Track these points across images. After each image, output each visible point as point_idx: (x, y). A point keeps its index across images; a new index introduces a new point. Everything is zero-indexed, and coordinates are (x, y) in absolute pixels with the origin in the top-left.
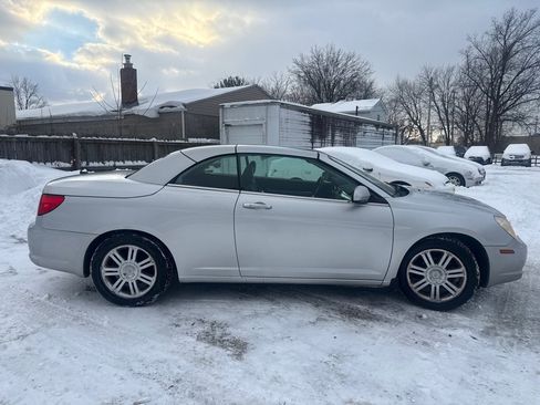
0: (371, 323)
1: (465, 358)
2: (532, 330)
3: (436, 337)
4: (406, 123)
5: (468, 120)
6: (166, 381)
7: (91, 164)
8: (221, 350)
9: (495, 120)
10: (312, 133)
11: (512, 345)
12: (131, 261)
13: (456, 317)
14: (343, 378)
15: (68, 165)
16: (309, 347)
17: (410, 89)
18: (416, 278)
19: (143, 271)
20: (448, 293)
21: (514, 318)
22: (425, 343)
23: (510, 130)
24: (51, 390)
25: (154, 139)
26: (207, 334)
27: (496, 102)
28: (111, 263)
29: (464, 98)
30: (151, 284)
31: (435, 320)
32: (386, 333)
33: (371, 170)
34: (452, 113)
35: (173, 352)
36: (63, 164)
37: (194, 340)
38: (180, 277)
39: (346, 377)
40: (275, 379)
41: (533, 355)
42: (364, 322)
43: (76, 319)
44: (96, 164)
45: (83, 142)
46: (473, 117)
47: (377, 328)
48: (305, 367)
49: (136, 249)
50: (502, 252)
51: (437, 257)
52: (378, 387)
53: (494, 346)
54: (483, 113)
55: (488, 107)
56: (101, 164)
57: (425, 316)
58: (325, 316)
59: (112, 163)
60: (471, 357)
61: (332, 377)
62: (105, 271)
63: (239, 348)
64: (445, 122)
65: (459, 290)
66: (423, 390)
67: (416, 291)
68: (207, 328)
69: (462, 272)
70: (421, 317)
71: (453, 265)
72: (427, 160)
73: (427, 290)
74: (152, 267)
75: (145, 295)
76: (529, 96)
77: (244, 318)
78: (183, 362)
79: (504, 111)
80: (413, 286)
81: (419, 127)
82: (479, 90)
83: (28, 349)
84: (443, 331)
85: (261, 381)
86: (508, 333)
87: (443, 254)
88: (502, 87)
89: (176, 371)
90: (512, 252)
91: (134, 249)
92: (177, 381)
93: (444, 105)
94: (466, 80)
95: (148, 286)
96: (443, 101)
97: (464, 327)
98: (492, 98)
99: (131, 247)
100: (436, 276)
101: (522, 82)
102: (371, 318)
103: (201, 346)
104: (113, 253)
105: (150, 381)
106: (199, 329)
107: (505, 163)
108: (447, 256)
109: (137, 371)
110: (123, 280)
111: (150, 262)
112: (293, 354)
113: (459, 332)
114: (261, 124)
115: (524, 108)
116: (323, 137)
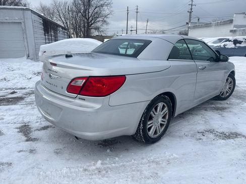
10: (44, 30)
20: (228, 93)
27: (88, 20)
30: (166, 123)
49: (162, 104)
62: (148, 125)
65: (230, 91)
69: (232, 85)
74: (167, 113)
75: (164, 131)
76: (99, 19)
79: (92, 24)
87: (228, 79)
101: (96, 13)
108: (230, 79)
110: (155, 127)
114: (21, 23)
115: (99, 24)
116: (48, 33)
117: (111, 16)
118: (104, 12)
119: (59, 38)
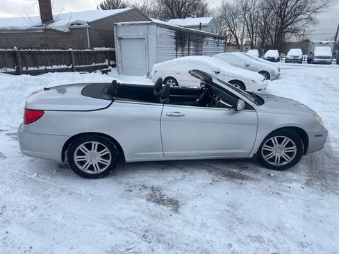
0: (244, 182)
1: (302, 202)
2: (331, 180)
3: (282, 188)
4: (228, 33)
5: (264, 31)
6: (139, 232)
7: (29, 69)
8: (165, 207)
9: (281, 31)
10: (177, 44)
11: (323, 191)
12: (94, 151)
13: (289, 174)
14: (241, 220)
15: (13, 70)
16: (215, 201)
17: (231, 9)
18: (267, 152)
19: (102, 157)
20: (285, 160)
21: (320, 172)
22: (278, 193)
23: (289, 38)
24: (69, 244)
25: (71, 49)
26: (152, 196)
27: (282, 20)
28: (80, 153)
29: (263, 17)
30: (108, 165)
31: (278, 177)
32: (255, 188)
33: (219, 72)
34: (256, 27)
35: (135, 210)
36: (9, 70)
37: (145, 201)
38: (126, 159)
39: (242, 220)
40: (203, 225)
41: (336, 196)
42: (240, 181)
43: (63, 190)
44: (32, 69)
45: (22, 53)
46: (268, 30)
47: (249, 185)
48: (217, 216)
49: (97, 143)
50: (316, 136)
51: (280, 141)
52: (262, 225)
53: (314, 192)
54: (273, 27)
55: (278, 23)
56: (36, 69)
57: (272, 175)
58: (216, 179)
59: (43, 68)
60: (304, 200)
61: (234, 220)
62: (77, 158)
63: (175, 204)
64: (251, 32)
65: (291, 159)
66: (286, 225)
67: (266, 160)
68: (150, 191)
69: (294, 149)
70: (270, 175)
71: (290, 145)
72: (248, 63)
73: (273, 159)
74: (108, 154)
75: (104, 171)
76: (302, 16)
77: (169, 183)
78: (144, 218)
79: (287, 26)
80: (264, 157)
81: (235, 36)
82: (272, 11)
83: (41, 216)
84: (285, 184)
85: (195, 227)
86: (318, 183)
87: (284, 139)
88: (287, 10)
89: (143, 224)
90: (321, 135)
91: (95, 144)
92: (146, 232)
93: (251, 21)
94: (266, 4)
95: (106, 166)
96: (250, 18)
97: (295, 181)
98: (280, 17)
99: (93, 143)
100: (278, 151)
101: (299, 7)
102: (243, 178)
103: (151, 205)
104: (82, 147)
105: (129, 233)
106: (145, 193)
107: (287, 61)
108: (287, 140)
109: (118, 226)
110: (89, 163)
111: (106, 151)
112: (207, 207)
113: (294, 185)
114: (144, 38)
115: (298, 25)
116: (183, 46)
117: (325, 9)
118: (313, 5)
119: (204, 51)
